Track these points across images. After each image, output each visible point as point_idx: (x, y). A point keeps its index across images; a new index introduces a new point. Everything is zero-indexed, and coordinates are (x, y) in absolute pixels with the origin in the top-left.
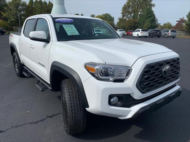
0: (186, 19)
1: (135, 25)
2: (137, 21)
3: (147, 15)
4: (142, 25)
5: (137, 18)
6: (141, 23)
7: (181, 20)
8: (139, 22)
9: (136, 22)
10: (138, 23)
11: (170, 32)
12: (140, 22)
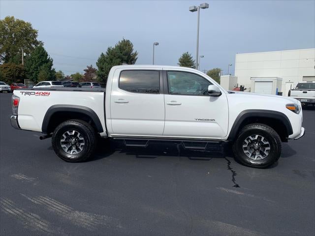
0: (95, 67)
1: (19, 73)
2: (23, 68)
3: (39, 58)
4: (34, 74)
5: (21, 62)
6: (31, 71)
7: (89, 69)
8: (27, 69)
9: (20, 68)
10: (25, 71)
11: (92, 85)
12: (29, 70)
